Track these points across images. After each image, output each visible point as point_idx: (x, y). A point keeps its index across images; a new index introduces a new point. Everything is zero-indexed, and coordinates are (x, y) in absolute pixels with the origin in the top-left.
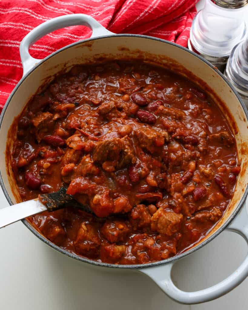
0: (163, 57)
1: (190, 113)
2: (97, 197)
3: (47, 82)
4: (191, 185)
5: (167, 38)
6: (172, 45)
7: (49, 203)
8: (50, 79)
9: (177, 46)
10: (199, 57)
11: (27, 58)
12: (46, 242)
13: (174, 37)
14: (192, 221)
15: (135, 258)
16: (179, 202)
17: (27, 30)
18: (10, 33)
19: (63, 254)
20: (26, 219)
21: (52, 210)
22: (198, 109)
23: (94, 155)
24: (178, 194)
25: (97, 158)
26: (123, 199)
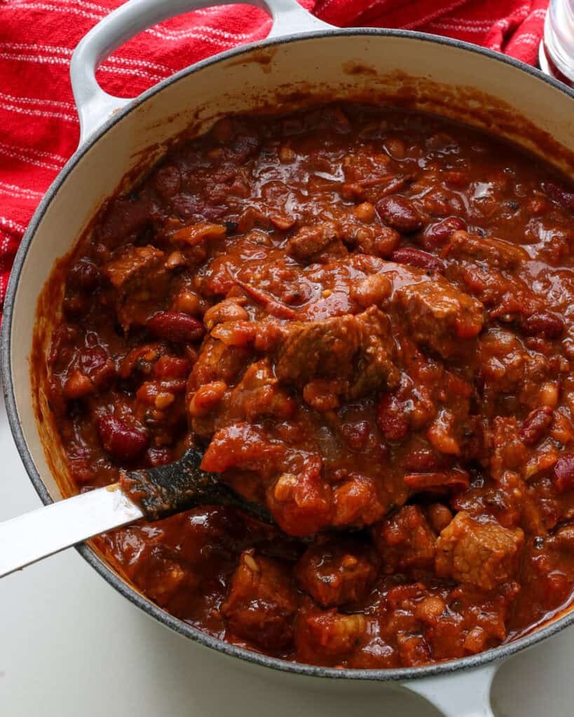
0: (468, 94)
1: (541, 251)
2: (287, 480)
3: (147, 161)
4: (546, 448)
5: (481, 39)
6: (495, 57)
7: (150, 495)
8: (154, 152)
9: (508, 63)
10: (568, 93)
11: (90, 95)
12: (143, 607)
13: (499, 37)
14: (550, 548)
15: (392, 650)
16: (513, 496)
17: (92, 16)
18: (44, 24)
19: (191, 641)
20: (88, 542)
21: (157, 518)
22: (562, 242)
23: (280, 362)
24: (512, 476)
25: (286, 370)
26: (360, 488)
